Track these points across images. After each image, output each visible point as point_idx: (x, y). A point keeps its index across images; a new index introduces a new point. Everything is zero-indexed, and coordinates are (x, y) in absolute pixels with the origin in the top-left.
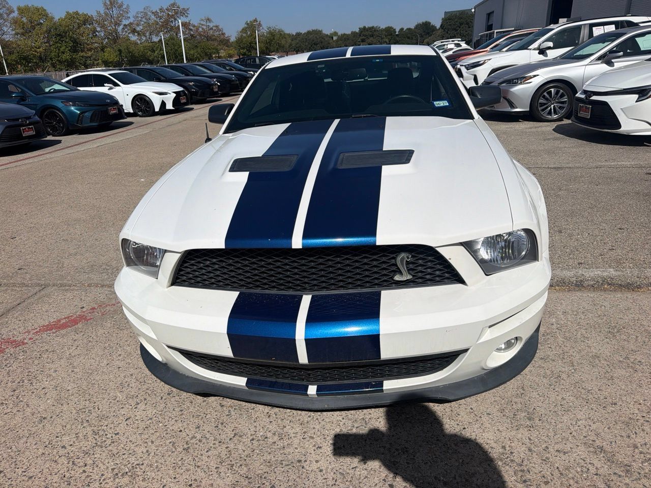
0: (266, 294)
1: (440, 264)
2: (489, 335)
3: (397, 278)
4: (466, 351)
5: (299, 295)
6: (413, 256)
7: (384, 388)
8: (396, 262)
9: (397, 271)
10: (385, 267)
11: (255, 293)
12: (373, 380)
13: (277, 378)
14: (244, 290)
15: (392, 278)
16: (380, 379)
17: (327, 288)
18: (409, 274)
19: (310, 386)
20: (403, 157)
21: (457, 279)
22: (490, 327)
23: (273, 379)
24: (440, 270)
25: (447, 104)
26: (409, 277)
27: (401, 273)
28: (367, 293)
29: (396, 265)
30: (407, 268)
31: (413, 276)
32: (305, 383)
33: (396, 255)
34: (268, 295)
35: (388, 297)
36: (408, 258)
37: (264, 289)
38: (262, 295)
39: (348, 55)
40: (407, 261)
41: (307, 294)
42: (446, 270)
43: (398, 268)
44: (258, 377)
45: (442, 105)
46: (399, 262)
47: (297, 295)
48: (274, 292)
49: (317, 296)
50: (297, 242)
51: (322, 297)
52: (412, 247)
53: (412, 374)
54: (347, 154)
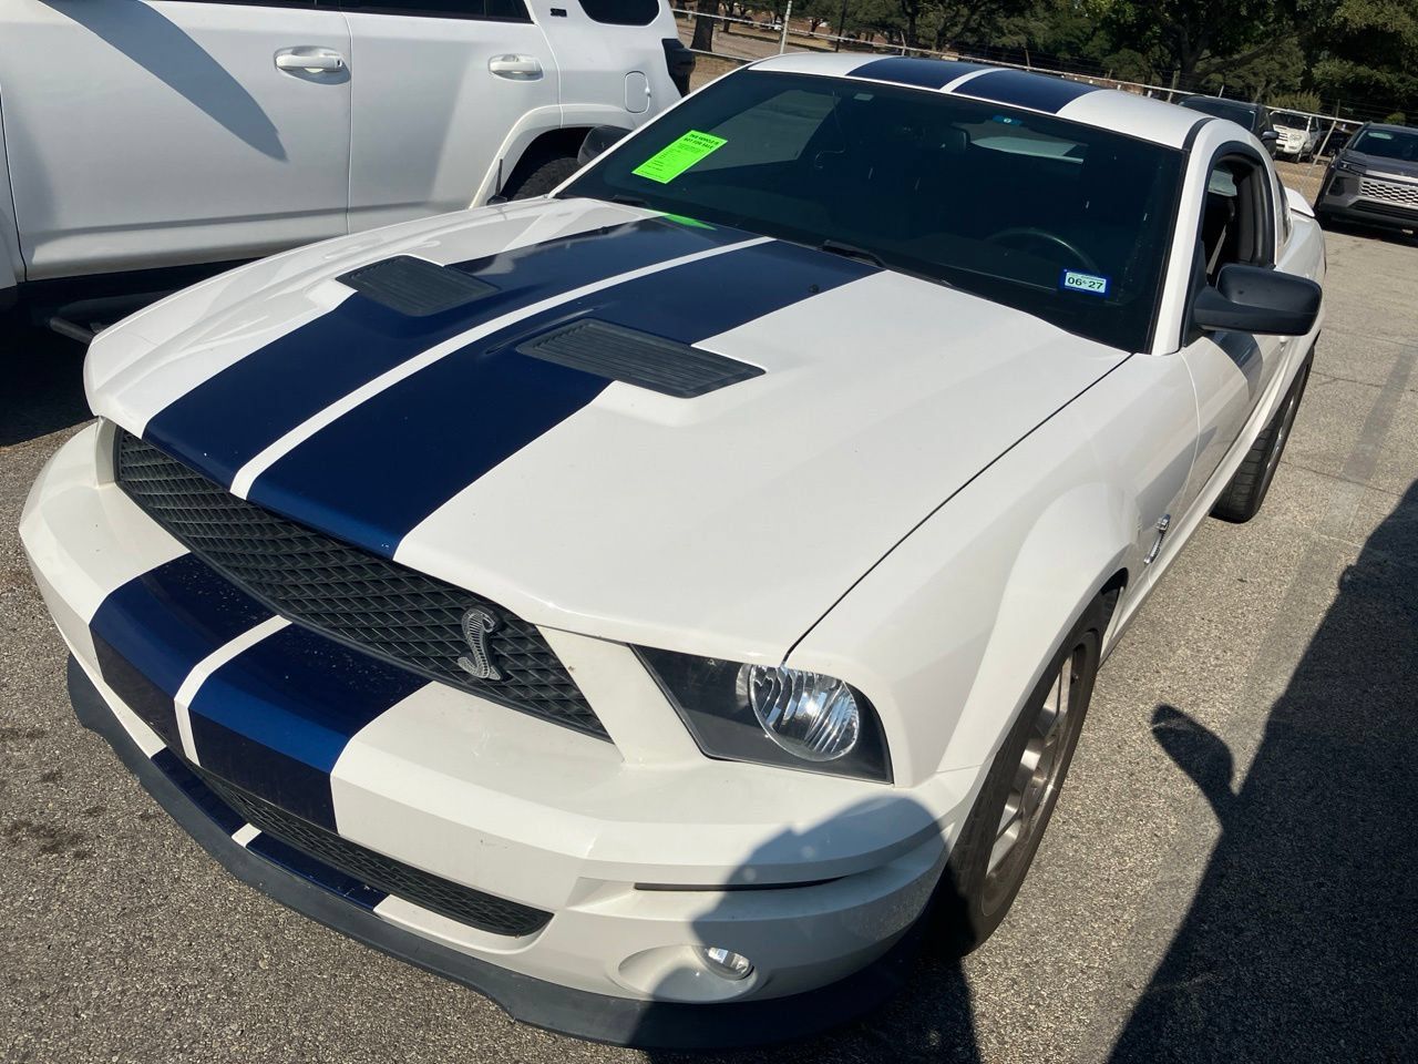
3: (463, 664)
8: (461, 623)
12: (370, 881)
16: (386, 887)
18: (496, 666)
22: (640, 887)
27: (471, 656)
28: (399, 671)
36: (486, 624)
39: (949, 88)
40: (486, 632)
45: (1085, 287)
46: (467, 626)
47: (267, 610)
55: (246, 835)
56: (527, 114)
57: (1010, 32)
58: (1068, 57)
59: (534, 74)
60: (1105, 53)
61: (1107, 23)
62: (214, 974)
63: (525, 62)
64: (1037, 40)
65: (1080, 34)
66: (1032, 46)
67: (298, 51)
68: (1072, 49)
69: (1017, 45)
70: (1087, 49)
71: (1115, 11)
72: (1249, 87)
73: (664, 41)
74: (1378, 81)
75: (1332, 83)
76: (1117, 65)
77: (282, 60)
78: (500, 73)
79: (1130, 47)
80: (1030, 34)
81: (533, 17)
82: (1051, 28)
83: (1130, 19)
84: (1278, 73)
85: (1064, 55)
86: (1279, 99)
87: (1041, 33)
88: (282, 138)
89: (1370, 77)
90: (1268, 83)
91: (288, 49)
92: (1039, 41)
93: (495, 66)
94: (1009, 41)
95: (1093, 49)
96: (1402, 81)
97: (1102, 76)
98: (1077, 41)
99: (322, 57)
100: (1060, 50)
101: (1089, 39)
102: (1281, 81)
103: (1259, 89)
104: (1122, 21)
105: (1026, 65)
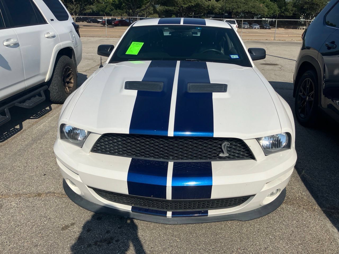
0: (147, 160)
1: (244, 149)
2: (266, 188)
3: (221, 155)
4: (254, 195)
5: (166, 162)
6: (231, 144)
7: (209, 214)
8: (221, 147)
9: (221, 151)
10: (215, 149)
11: (141, 159)
12: (202, 210)
13: (149, 206)
14: (134, 157)
15: (218, 155)
16: (206, 209)
17: (182, 159)
18: (228, 153)
19: (168, 212)
20: (222, 88)
21: (252, 157)
22: (266, 183)
23: (147, 208)
24: (243, 152)
25: (238, 57)
26: (227, 155)
27: (223, 152)
28: (204, 162)
29: (221, 148)
30: (227, 150)
31: (229, 154)
32: (165, 210)
33: (222, 143)
34: (149, 160)
35: (215, 165)
36: (228, 145)
37: (146, 157)
38: (145, 160)
39: (182, 23)
40: (227, 146)
41: (171, 161)
42: (247, 152)
43: (222, 150)
44: (138, 206)
45: (235, 57)
46: (223, 147)
47: (165, 162)
48: (152, 159)
49: (176, 163)
50: (171, 133)
51: (180, 163)
52: (231, 139)
53: (224, 207)
54: (191, 84)
55: (169, 214)
56: (55, 47)
57: (87, 9)
58: (102, 13)
59: (54, 37)
60: (110, 11)
61: (112, 4)
62: (172, 247)
63: (51, 34)
64: (94, 10)
65: (103, 7)
66: (93, 12)
67: (7, 40)
68: (103, 11)
69: (90, 12)
70: (106, 11)
71: (113, 2)
72: (143, 14)
73: (72, 23)
74: (170, 10)
75: (161, 11)
76: (114, 13)
77: (5, 43)
78: (47, 38)
79: (119, 9)
80: (92, 9)
81: (48, 22)
82: (96, 7)
83: (117, 3)
84: (148, 11)
85: (101, 13)
86: (150, 16)
87: (95, 8)
88: (9, 64)
89: (168, 9)
90: (147, 13)
91: (5, 40)
92: (95, 10)
93: (46, 36)
94: (88, 11)
95: (107, 10)
96: (175, 9)
97: (111, 16)
98: (103, 9)
99: (12, 41)
100: (100, 12)
101: (106, 8)
102: (149, 12)
103: (145, 15)
104: (116, 4)
105: (105, 16)
